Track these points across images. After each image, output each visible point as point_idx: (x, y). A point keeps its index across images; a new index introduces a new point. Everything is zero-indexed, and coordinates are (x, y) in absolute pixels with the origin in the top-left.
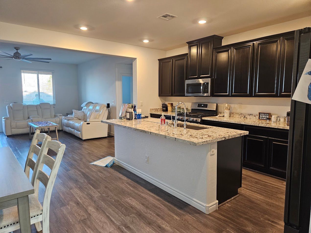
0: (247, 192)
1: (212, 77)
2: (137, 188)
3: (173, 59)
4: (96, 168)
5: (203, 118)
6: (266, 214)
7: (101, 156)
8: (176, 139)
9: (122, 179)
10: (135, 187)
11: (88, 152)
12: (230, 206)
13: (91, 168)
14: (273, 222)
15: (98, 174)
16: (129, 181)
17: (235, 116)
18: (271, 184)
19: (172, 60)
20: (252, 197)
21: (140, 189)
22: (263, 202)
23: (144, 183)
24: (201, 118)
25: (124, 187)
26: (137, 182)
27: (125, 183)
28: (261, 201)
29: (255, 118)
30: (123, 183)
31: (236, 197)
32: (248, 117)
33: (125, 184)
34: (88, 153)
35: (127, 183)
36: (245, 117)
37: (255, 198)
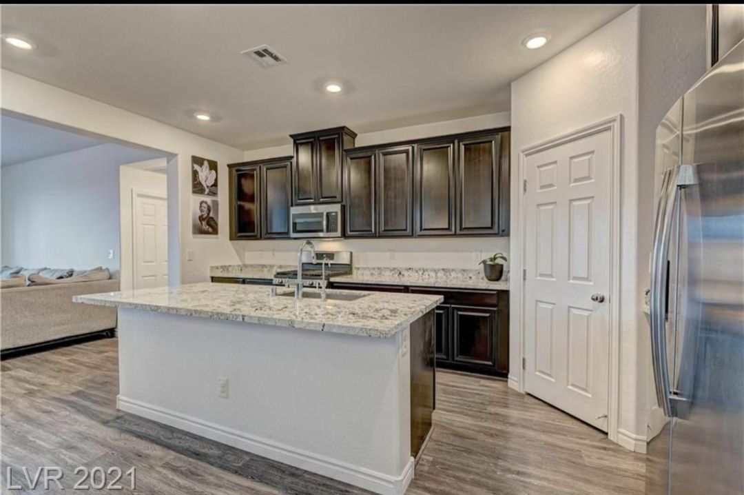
0: (443, 416)
1: (342, 201)
2: (198, 475)
3: (261, 165)
4: (54, 437)
5: (332, 280)
6: (500, 459)
7: (73, 394)
8: (324, 326)
9: (148, 457)
10: (192, 473)
11: (26, 389)
12: (431, 459)
13: (35, 442)
14: (518, 473)
15: (62, 456)
16: (171, 457)
17: (383, 273)
18: (465, 388)
19: (260, 167)
20: (456, 424)
21: (207, 477)
22: (478, 432)
23: (215, 452)
24: (328, 279)
25: (155, 482)
26: (197, 455)
27: (158, 469)
28: (474, 430)
29: (416, 274)
30: (151, 467)
31: (431, 434)
32: (406, 273)
33: (159, 472)
34: (25, 394)
35: (167, 466)
36: (400, 273)
37: (461, 425)
